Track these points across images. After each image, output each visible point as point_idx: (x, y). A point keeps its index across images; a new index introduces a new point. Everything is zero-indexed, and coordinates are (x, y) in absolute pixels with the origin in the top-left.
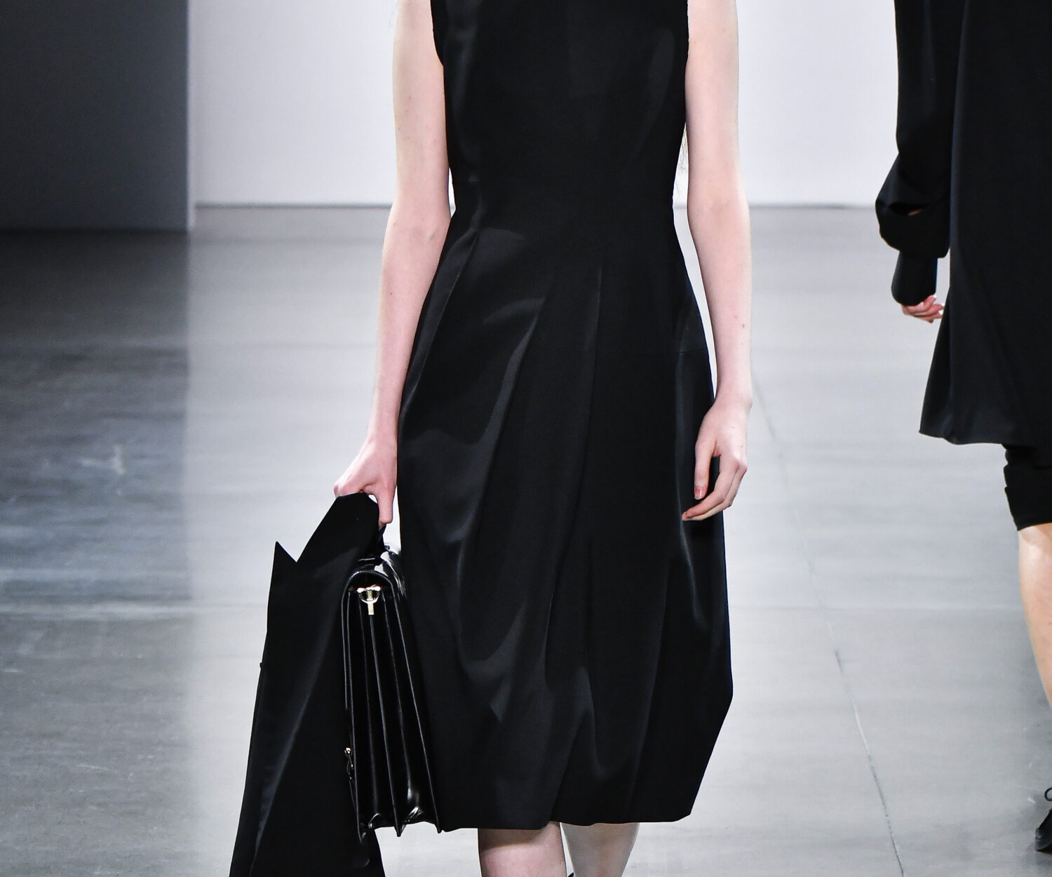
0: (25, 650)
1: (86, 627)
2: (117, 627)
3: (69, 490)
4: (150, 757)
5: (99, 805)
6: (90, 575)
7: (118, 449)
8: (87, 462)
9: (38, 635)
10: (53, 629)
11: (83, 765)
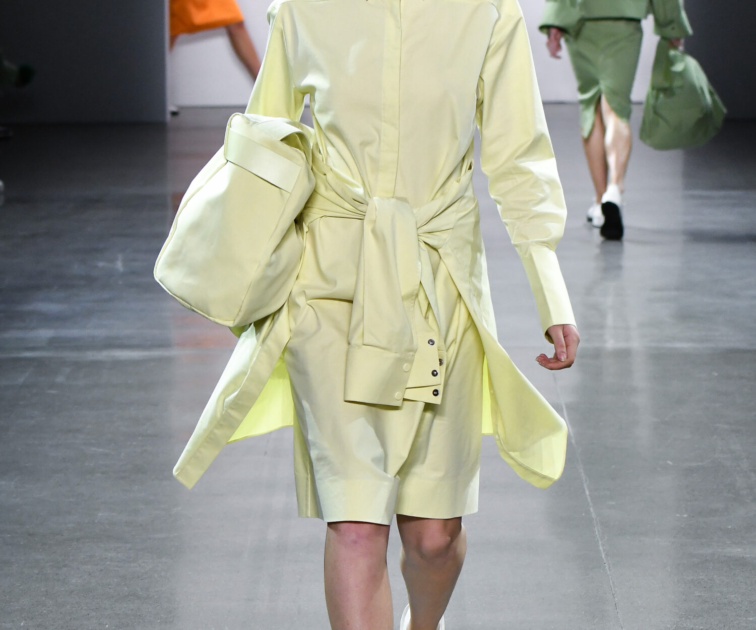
0: (60, 379)
1: (97, 365)
2: (117, 364)
3: (89, 281)
4: (134, 443)
5: (103, 473)
6: (101, 333)
7: (120, 257)
8: (101, 264)
9: (67, 370)
10: (78, 365)
11: (93, 449)
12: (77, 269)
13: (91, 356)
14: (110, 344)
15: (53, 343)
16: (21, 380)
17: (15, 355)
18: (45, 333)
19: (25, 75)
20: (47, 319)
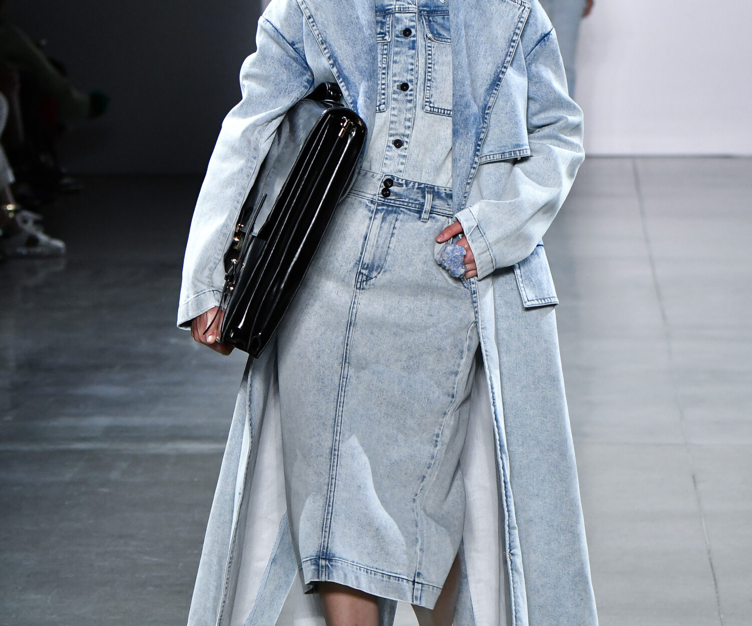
3: (158, 360)
5: (155, 586)
9: (124, 465)
10: (136, 459)
11: (147, 558)
12: (144, 346)
13: (153, 448)
14: (175, 435)
15: (111, 433)
16: (68, 476)
17: (63, 447)
18: (102, 421)
19: (98, 104)
20: (104, 405)
